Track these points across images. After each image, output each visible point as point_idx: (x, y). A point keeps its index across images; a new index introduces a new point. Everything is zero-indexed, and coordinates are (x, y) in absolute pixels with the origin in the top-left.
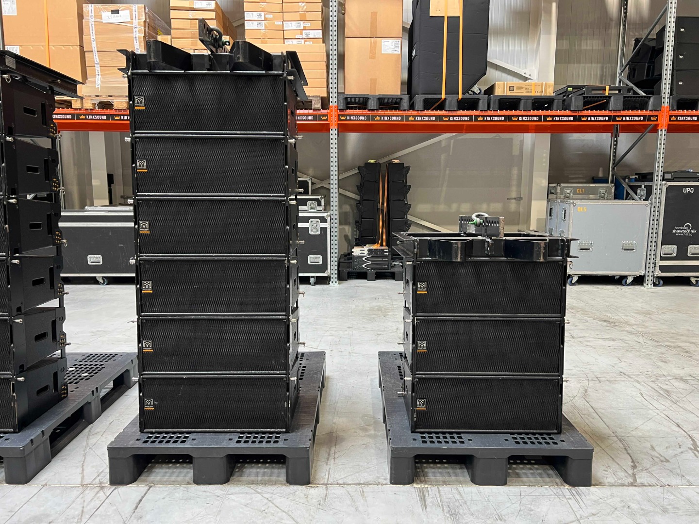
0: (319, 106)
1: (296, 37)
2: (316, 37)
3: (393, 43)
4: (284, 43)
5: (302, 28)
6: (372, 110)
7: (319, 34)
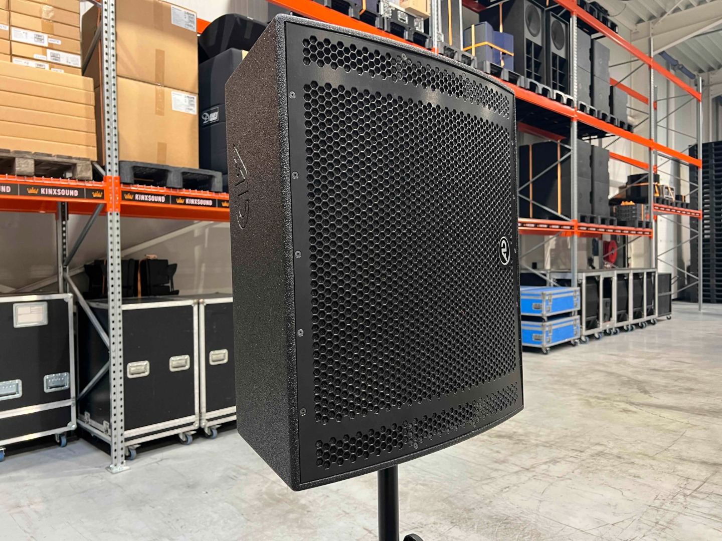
0: (89, 174)
1: (35, 56)
2: (71, 64)
3: (187, 99)
4: (11, 61)
5: (46, 45)
6: (174, 188)
7: (77, 61)
